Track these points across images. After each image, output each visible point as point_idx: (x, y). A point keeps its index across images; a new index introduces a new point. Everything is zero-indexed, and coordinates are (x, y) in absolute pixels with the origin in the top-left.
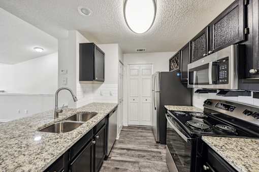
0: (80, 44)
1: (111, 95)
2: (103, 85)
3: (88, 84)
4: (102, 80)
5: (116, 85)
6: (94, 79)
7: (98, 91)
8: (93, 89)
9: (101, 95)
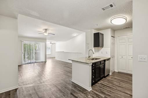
0: (94, 34)
1: (107, 53)
2: (103, 48)
3: (97, 48)
4: (102, 46)
5: (110, 49)
6: (99, 46)
7: (100, 52)
8: (98, 51)
9: (102, 53)
